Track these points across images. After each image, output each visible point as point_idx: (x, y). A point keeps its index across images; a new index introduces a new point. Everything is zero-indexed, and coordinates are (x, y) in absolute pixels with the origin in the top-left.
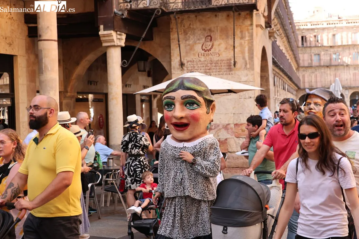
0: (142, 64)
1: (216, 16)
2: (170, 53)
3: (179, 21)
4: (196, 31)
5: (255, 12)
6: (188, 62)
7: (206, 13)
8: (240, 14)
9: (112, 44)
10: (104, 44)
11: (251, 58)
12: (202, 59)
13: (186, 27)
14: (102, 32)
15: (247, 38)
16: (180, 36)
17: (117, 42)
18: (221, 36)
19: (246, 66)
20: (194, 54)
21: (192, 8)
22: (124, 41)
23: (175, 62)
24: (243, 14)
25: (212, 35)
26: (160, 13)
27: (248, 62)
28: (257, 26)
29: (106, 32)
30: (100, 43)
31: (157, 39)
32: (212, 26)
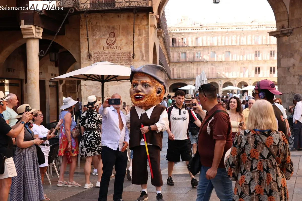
0: (53, 55)
1: (118, 16)
2: (80, 46)
3: (88, 19)
4: (102, 28)
5: (150, 14)
6: (95, 54)
7: (110, 14)
8: (138, 15)
9: (32, 36)
10: (25, 37)
11: (147, 51)
12: (107, 51)
13: (94, 24)
14: (22, 26)
15: (144, 35)
16: (89, 32)
17: (36, 35)
18: (122, 33)
19: (143, 57)
20: (100, 47)
21: (100, 9)
22: (41, 34)
23: (84, 53)
24: (141, 15)
25: (115, 32)
26: (73, 12)
27: (144, 55)
28: (151, 26)
29: (26, 26)
30: (21, 35)
31: (68, 34)
32: (115, 24)
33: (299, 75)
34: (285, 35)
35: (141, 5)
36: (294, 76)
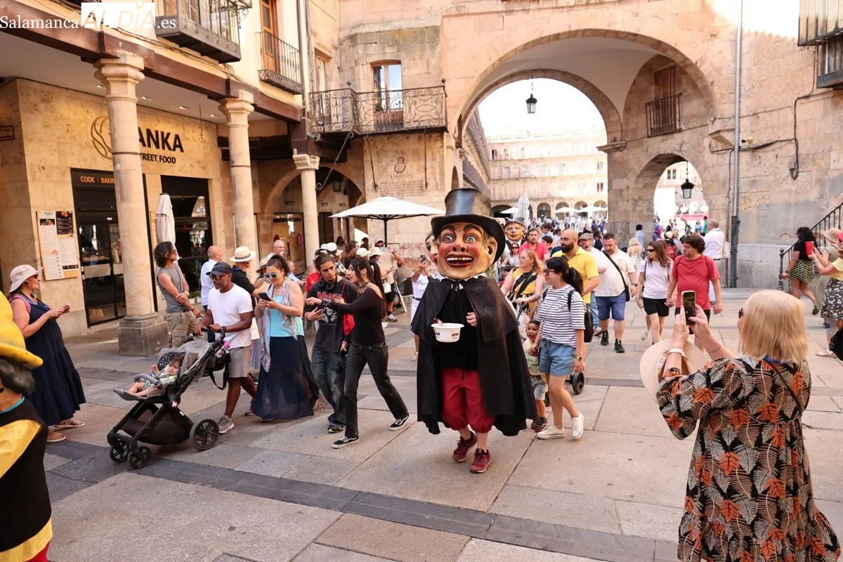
0: (337, 184)
1: (408, 138)
2: (364, 175)
3: (372, 143)
4: (389, 153)
5: (445, 133)
6: (381, 183)
7: (397, 135)
8: (431, 136)
9: (306, 167)
10: (298, 168)
11: (442, 179)
12: (395, 181)
13: (379, 148)
14: (295, 156)
15: (438, 160)
16: (373, 158)
17: (311, 166)
18: (412, 157)
19: (437, 187)
20: (387, 176)
21: (384, 130)
22: (318, 164)
23: (369, 183)
24: (434, 135)
25: (404, 157)
26: (352, 136)
27: (439, 183)
28: (448, 147)
29: (300, 156)
30: (295, 167)
31: (350, 161)
32: (404, 148)
33: (633, 199)
34: (618, 149)
35: (432, 124)
36: (628, 201)
